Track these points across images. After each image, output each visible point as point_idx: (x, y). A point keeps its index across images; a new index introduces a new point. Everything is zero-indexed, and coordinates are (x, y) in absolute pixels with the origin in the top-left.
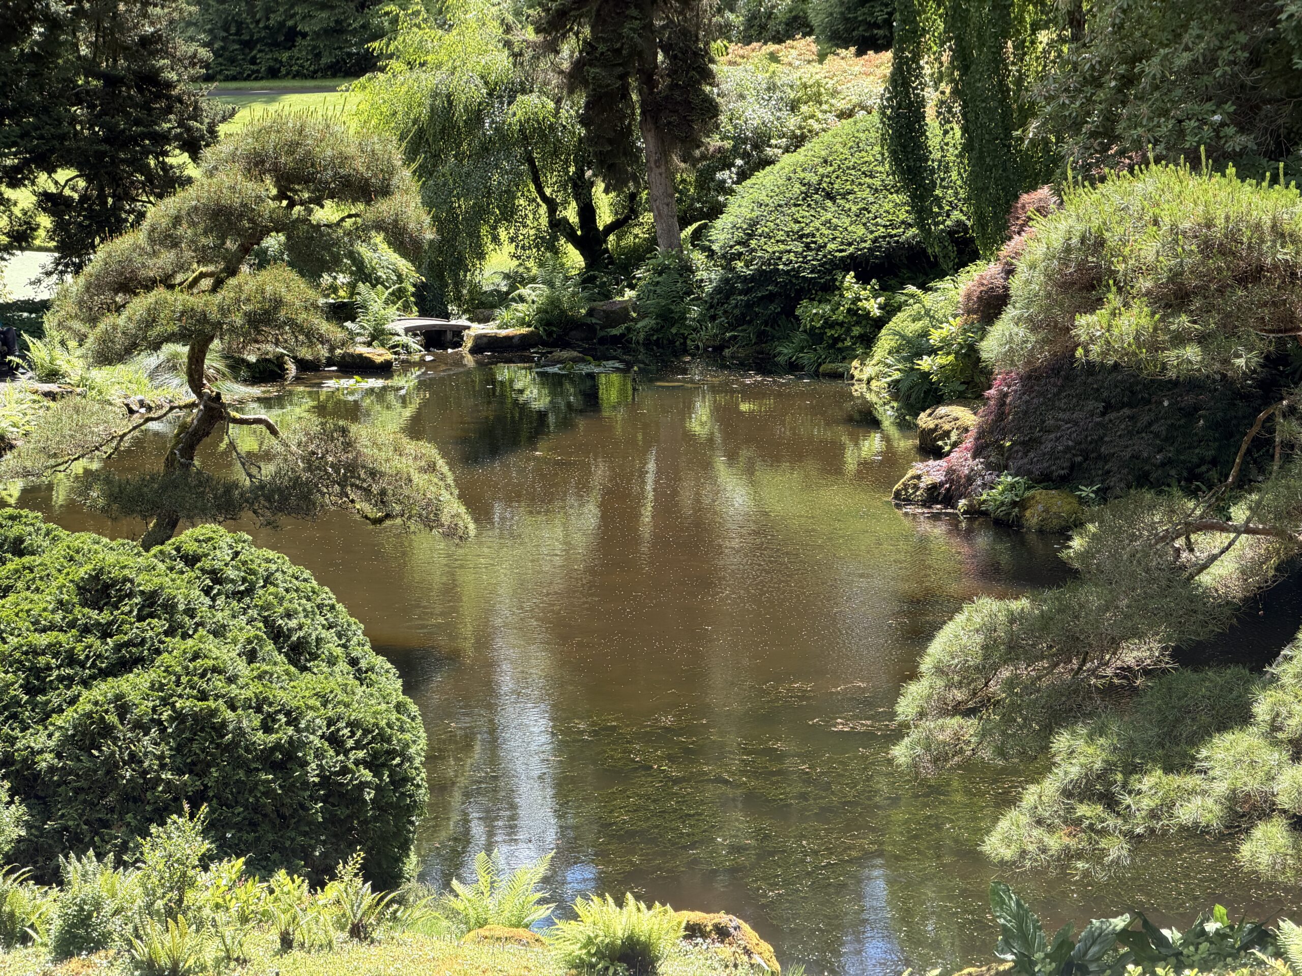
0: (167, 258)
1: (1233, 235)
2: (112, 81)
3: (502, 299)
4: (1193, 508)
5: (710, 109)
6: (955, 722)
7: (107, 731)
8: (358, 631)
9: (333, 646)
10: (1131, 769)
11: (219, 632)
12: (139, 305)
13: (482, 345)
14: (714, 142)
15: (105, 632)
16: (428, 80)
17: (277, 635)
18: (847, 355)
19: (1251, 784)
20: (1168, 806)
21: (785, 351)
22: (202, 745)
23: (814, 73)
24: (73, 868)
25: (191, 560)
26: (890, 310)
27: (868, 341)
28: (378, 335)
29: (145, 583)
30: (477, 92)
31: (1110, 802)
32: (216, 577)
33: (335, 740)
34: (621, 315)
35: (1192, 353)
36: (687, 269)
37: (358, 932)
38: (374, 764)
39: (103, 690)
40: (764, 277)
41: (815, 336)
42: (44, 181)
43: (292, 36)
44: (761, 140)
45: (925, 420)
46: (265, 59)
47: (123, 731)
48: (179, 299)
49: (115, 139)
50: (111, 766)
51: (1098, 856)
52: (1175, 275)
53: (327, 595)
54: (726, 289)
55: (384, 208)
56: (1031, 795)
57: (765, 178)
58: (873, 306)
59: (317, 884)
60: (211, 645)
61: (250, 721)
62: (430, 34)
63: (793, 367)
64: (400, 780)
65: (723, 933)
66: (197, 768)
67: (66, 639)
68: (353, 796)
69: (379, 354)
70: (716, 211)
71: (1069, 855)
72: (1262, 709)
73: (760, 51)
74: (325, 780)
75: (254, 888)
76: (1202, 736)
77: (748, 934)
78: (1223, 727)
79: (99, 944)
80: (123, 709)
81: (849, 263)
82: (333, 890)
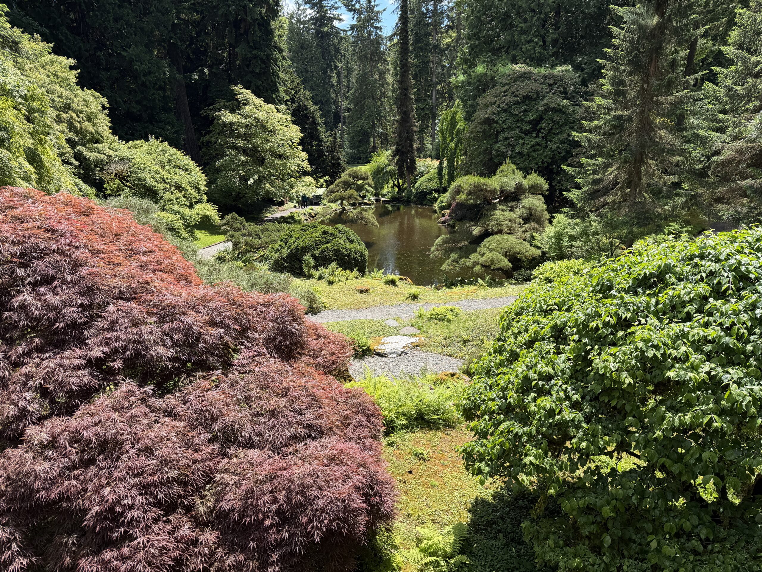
0: (338, 188)
1: (478, 185)
2: (333, 164)
3: (386, 195)
4: (472, 223)
5: (415, 168)
6: (438, 252)
7: (325, 251)
8: (359, 239)
9: (356, 241)
10: (460, 258)
11: (340, 238)
12: (334, 195)
13: (384, 201)
14: (416, 173)
15: (325, 238)
16: (377, 164)
17: (348, 239)
18: (433, 203)
19: (476, 260)
20: (465, 263)
21: (425, 202)
22: (338, 253)
23: (431, 163)
24: (320, 268)
25: (337, 229)
26: (439, 197)
27: (436, 201)
28: (369, 200)
29: (331, 232)
30: (383, 166)
31: (457, 263)
32: (340, 231)
33: (355, 253)
34: (403, 197)
35: (472, 201)
36: (412, 191)
37: (357, 278)
38: (361, 256)
39: (325, 246)
40: (422, 192)
41: (429, 200)
42: (324, 178)
43: (360, 158)
44: (423, 172)
45: (443, 212)
46: (357, 161)
47: (327, 251)
48: (339, 194)
49: (334, 172)
50: (326, 256)
51: (455, 270)
52: (470, 190)
53: (355, 234)
54: (417, 193)
55: (367, 181)
56: (447, 262)
57: (423, 178)
58: (437, 196)
59: (352, 272)
60: (339, 240)
61: (344, 250)
62: (377, 158)
63: (426, 205)
64: (364, 259)
65: (405, 279)
66: (337, 256)
67: (320, 239)
68: (358, 260)
69: (369, 202)
70: (416, 182)
71: (452, 269)
72: (478, 250)
73: (423, 160)
74: (354, 258)
75: (343, 272)
76: (470, 254)
77: (409, 279)
78: (473, 253)
79: (324, 278)
80: (327, 248)
81: (433, 190)
82: (354, 272)
